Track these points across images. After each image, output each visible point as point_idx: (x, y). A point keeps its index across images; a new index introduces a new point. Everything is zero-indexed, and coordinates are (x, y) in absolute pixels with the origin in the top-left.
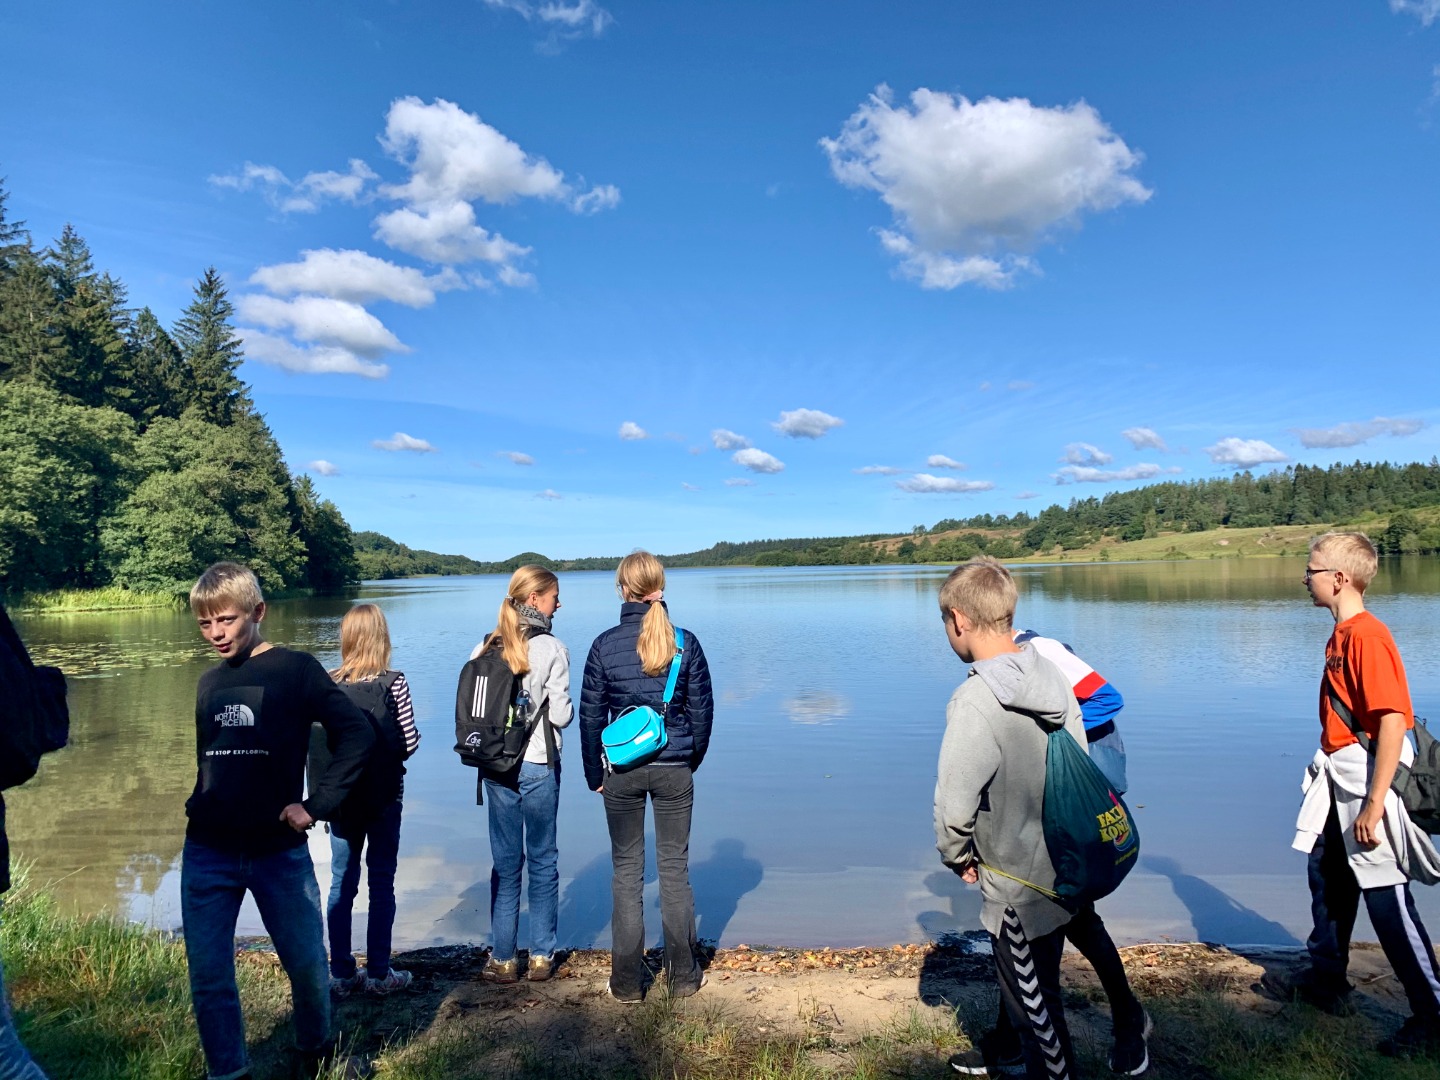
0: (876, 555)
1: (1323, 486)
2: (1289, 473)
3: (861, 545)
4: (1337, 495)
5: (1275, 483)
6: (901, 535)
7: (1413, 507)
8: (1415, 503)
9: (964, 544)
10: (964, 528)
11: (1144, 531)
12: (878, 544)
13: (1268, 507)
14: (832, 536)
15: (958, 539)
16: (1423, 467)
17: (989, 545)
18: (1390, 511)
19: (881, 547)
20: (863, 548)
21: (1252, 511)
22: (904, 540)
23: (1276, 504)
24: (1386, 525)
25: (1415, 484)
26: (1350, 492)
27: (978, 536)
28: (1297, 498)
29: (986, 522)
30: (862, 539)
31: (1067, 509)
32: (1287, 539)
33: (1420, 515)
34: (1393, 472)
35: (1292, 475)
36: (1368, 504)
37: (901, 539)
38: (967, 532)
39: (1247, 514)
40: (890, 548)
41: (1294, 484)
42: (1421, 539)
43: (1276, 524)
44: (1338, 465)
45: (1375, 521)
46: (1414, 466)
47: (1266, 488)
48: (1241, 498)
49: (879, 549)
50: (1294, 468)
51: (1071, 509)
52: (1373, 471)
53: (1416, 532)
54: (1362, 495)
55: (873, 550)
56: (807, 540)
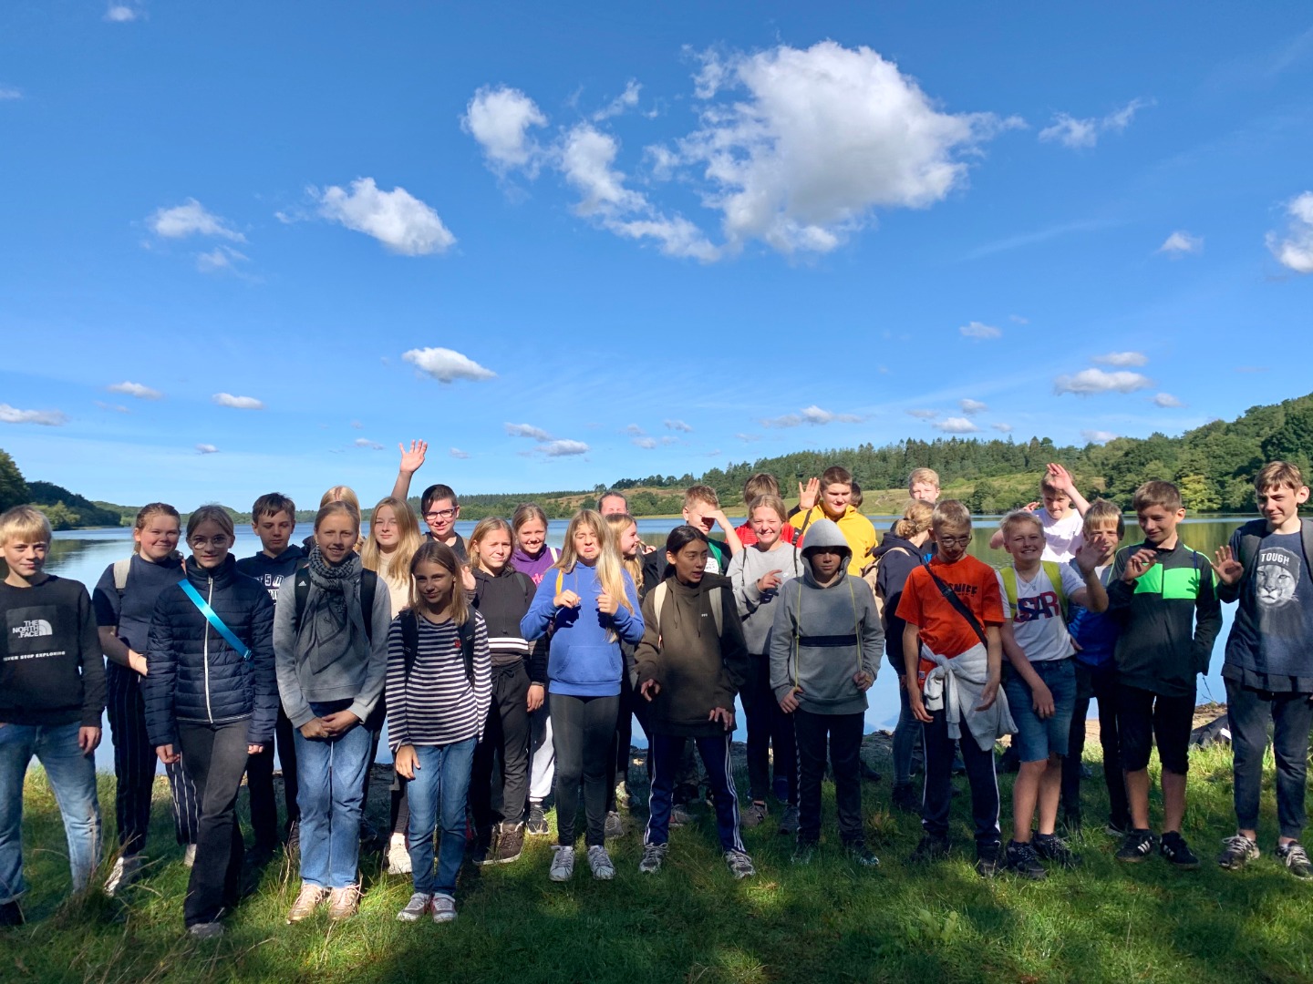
0: (561, 510)
1: (927, 457)
2: (901, 446)
3: (547, 501)
5: (890, 453)
6: (584, 493)
7: (993, 476)
8: (994, 473)
9: (639, 502)
10: (639, 487)
12: (564, 501)
13: (885, 474)
14: (521, 493)
16: (1002, 443)
17: (659, 503)
18: (976, 479)
19: (565, 503)
20: (549, 504)
21: (872, 477)
22: (586, 497)
23: (891, 472)
24: (972, 490)
25: (995, 457)
26: (947, 462)
27: (650, 494)
28: (907, 467)
29: (657, 482)
30: (548, 496)
31: (725, 472)
32: (898, 501)
33: (996, 483)
34: (979, 446)
35: (904, 447)
36: (960, 473)
37: (584, 496)
38: (641, 490)
39: (868, 479)
40: (573, 504)
41: (906, 455)
42: (997, 501)
43: (891, 488)
44: (939, 440)
45: (965, 487)
46: (996, 442)
47: (884, 457)
48: (864, 466)
49: (564, 505)
50: (905, 441)
51: (728, 472)
52: (964, 446)
53: (994, 496)
54: (956, 465)
55: (558, 506)
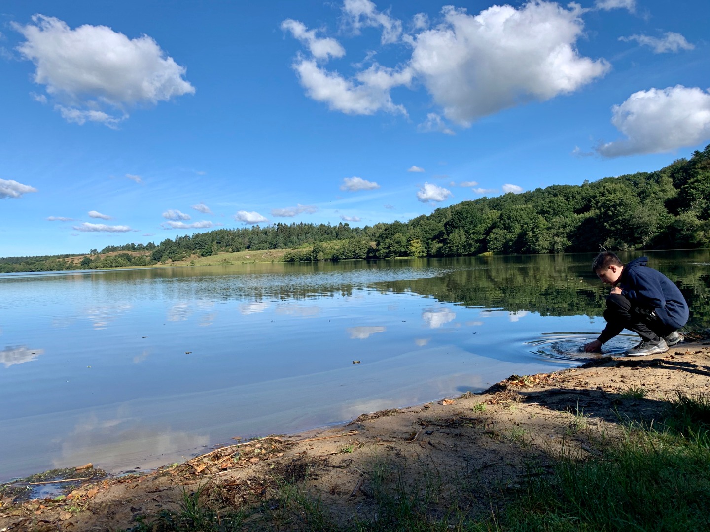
0: (67, 265)
1: (288, 232)
2: (274, 226)
3: (58, 260)
4: (294, 236)
5: (269, 231)
6: (83, 254)
7: (321, 242)
8: (322, 240)
9: (119, 259)
10: (120, 250)
11: (212, 252)
12: (69, 260)
13: (266, 241)
14: (38, 255)
15: (116, 256)
16: (325, 225)
17: (133, 259)
18: (313, 243)
19: (70, 261)
20: (59, 262)
21: (260, 243)
22: (84, 257)
23: (270, 240)
24: (312, 249)
25: (322, 232)
26: (298, 235)
27: (127, 254)
28: (278, 238)
29: (132, 247)
30: (58, 257)
31: (174, 241)
32: (274, 255)
33: (324, 245)
34: (314, 227)
35: (276, 227)
36: (305, 241)
37: (83, 256)
38: (121, 252)
39: (257, 244)
40: (76, 261)
41: (277, 231)
42: (325, 254)
43: (270, 249)
44: (294, 224)
45: (308, 247)
46: (322, 225)
47: (265, 232)
48: (255, 237)
49: (69, 262)
50: (277, 224)
51: (176, 241)
52: (307, 227)
53: (323, 252)
54: (303, 237)
55: (66, 263)
56: (22, 257)
